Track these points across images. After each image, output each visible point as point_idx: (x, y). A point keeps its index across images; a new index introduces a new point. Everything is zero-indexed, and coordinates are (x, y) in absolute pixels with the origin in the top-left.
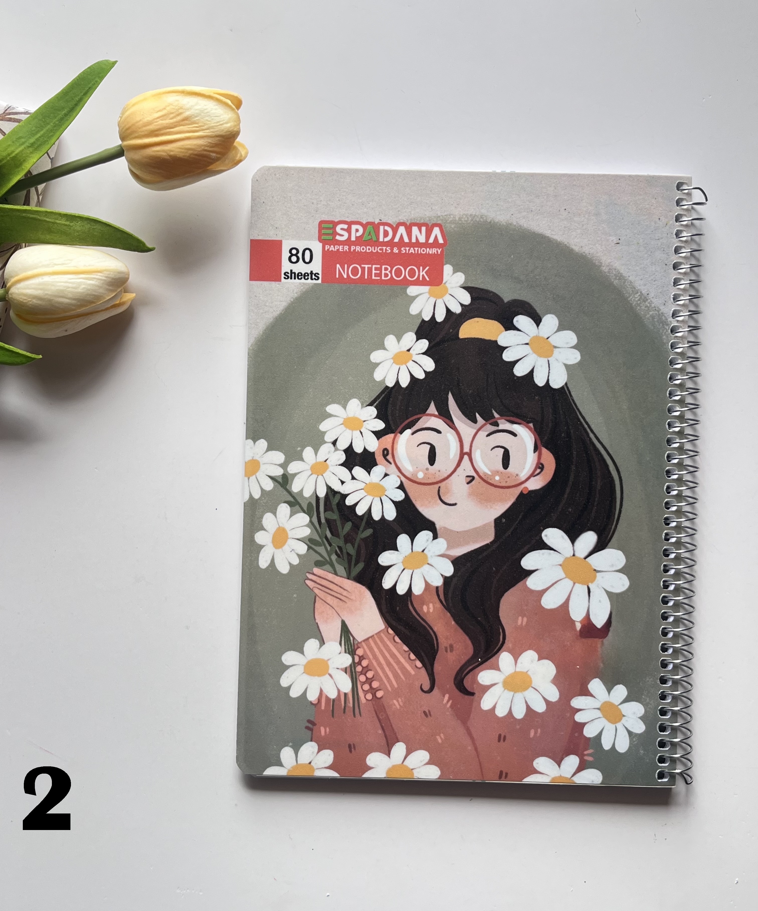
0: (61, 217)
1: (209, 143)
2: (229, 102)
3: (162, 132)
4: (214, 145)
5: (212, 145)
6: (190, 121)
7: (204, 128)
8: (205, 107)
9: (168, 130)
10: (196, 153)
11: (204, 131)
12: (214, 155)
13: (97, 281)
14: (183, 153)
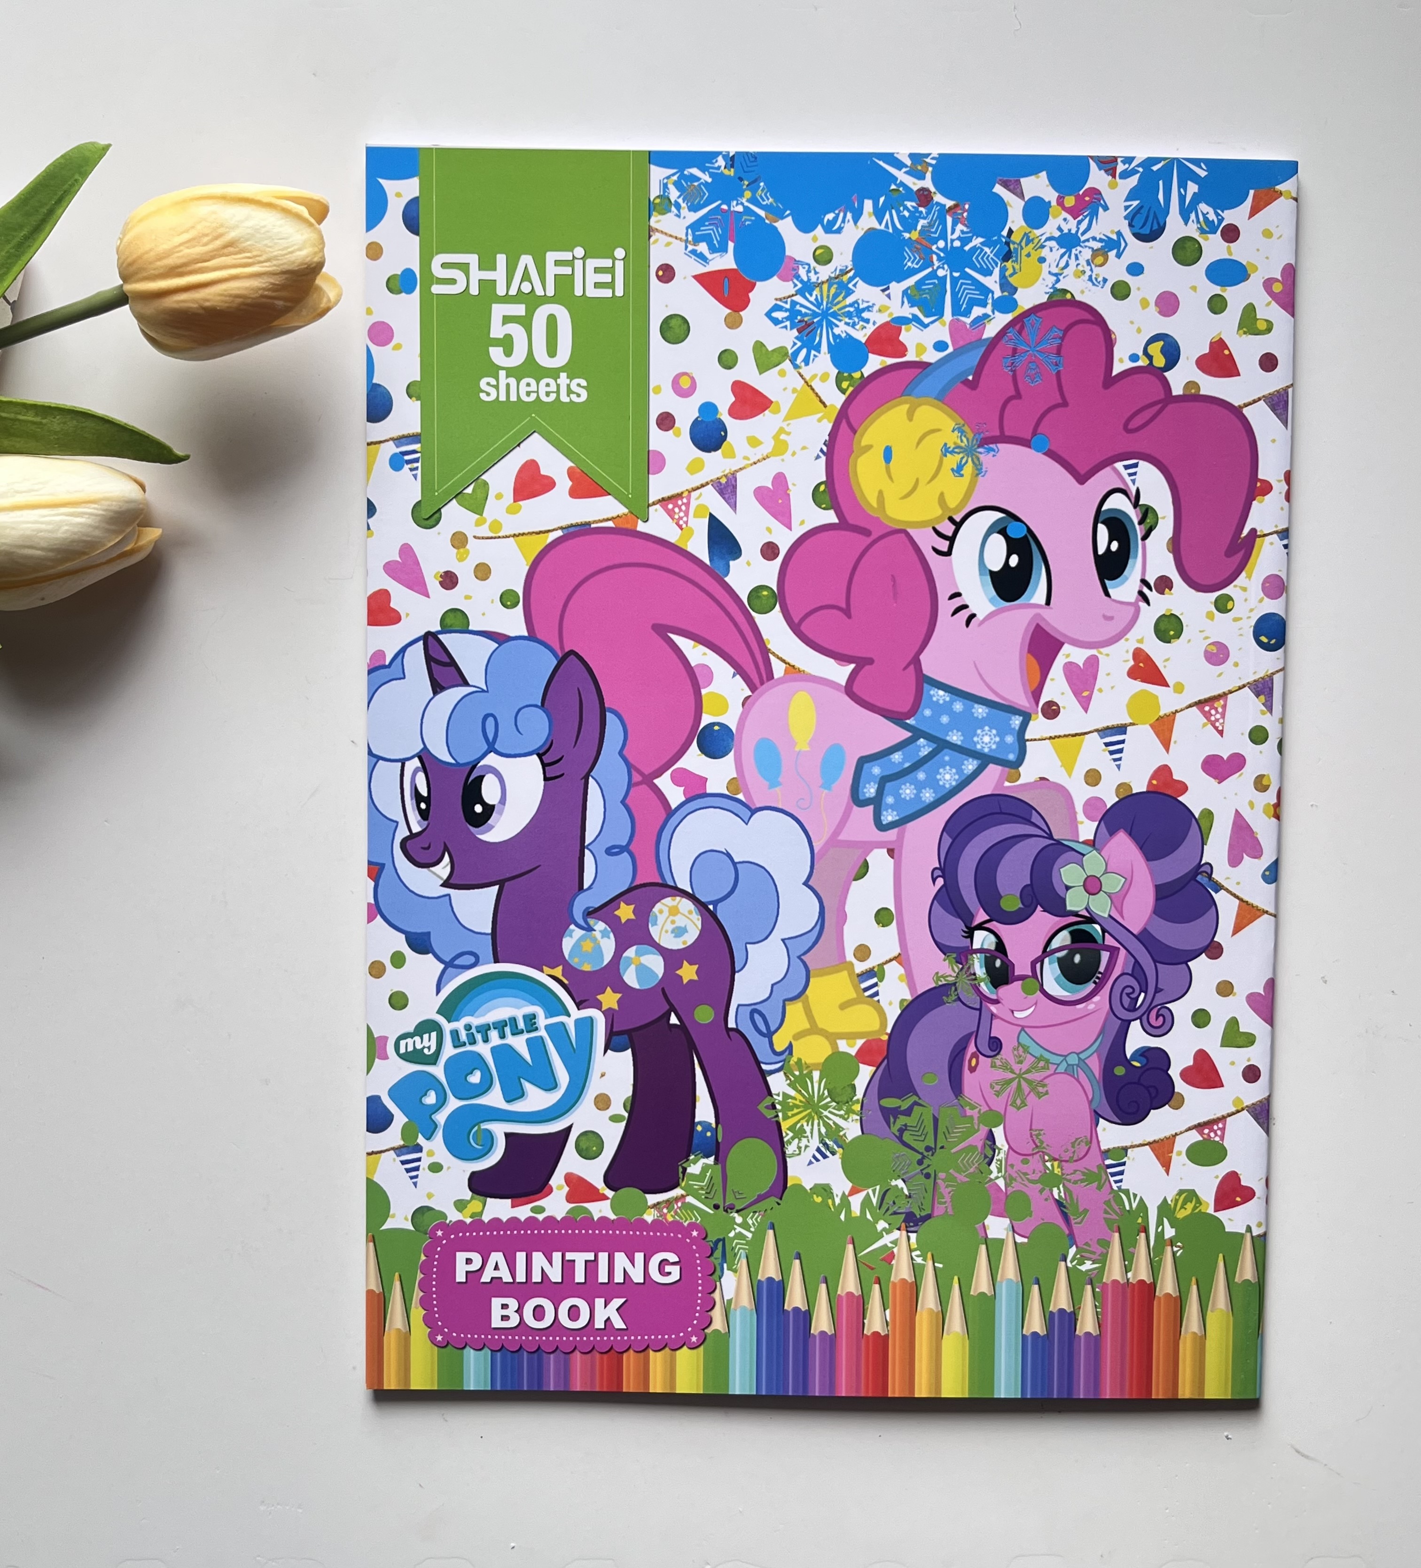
1: (271, 283)
2: (303, 211)
3: (189, 268)
4: (279, 287)
5: (276, 287)
6: (238, 247)
7: (261, 259)
8: (262, 223)
9: (200, 265)
10: (249, 301)
11: (262, 265)
13: (89, 518)
14: (226, 302)
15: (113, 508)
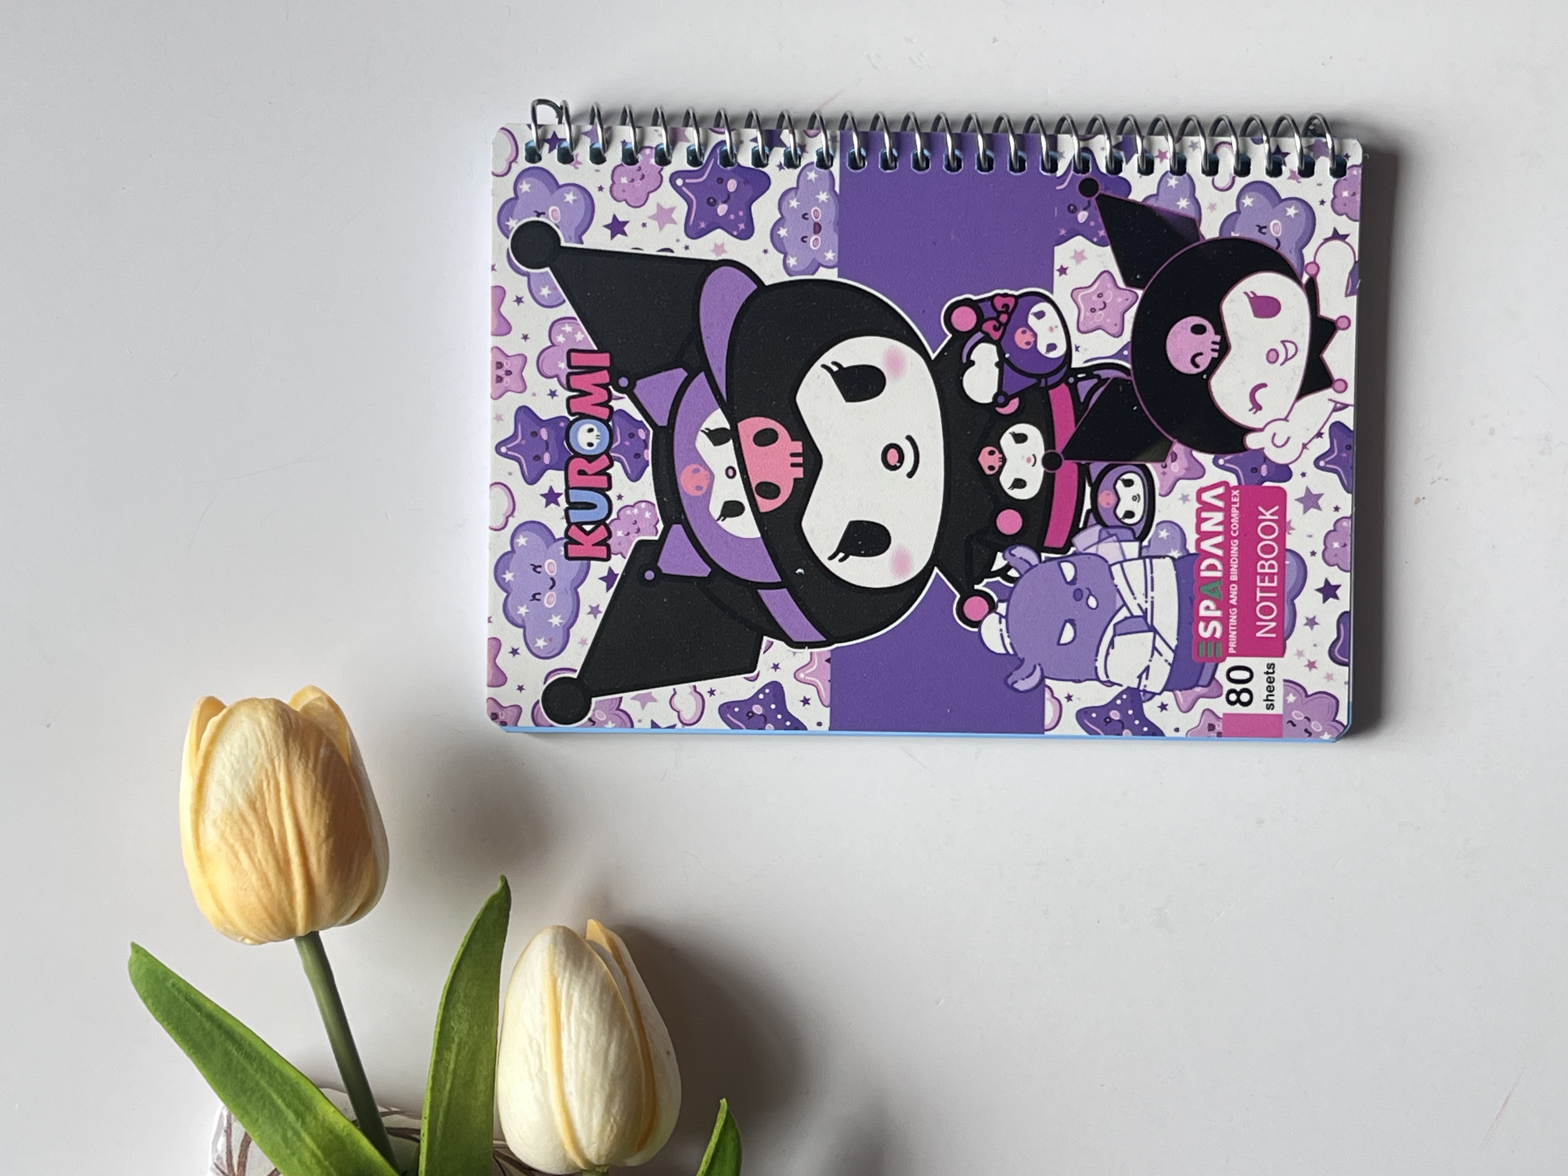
0: (441, 1060)
1: (300, 759)
2: (215, 721)
3: (280, 852)
4: (304, 751)
5: (304, 755)
6: (256, 797)
7: (270, 770)
8: (228, 765)
9: (276, 840)
10: (320, 786)
11: (277, 768)
12: (322, 753)
13: (574, 989)
14: (321, 812)
15: (562, 961)
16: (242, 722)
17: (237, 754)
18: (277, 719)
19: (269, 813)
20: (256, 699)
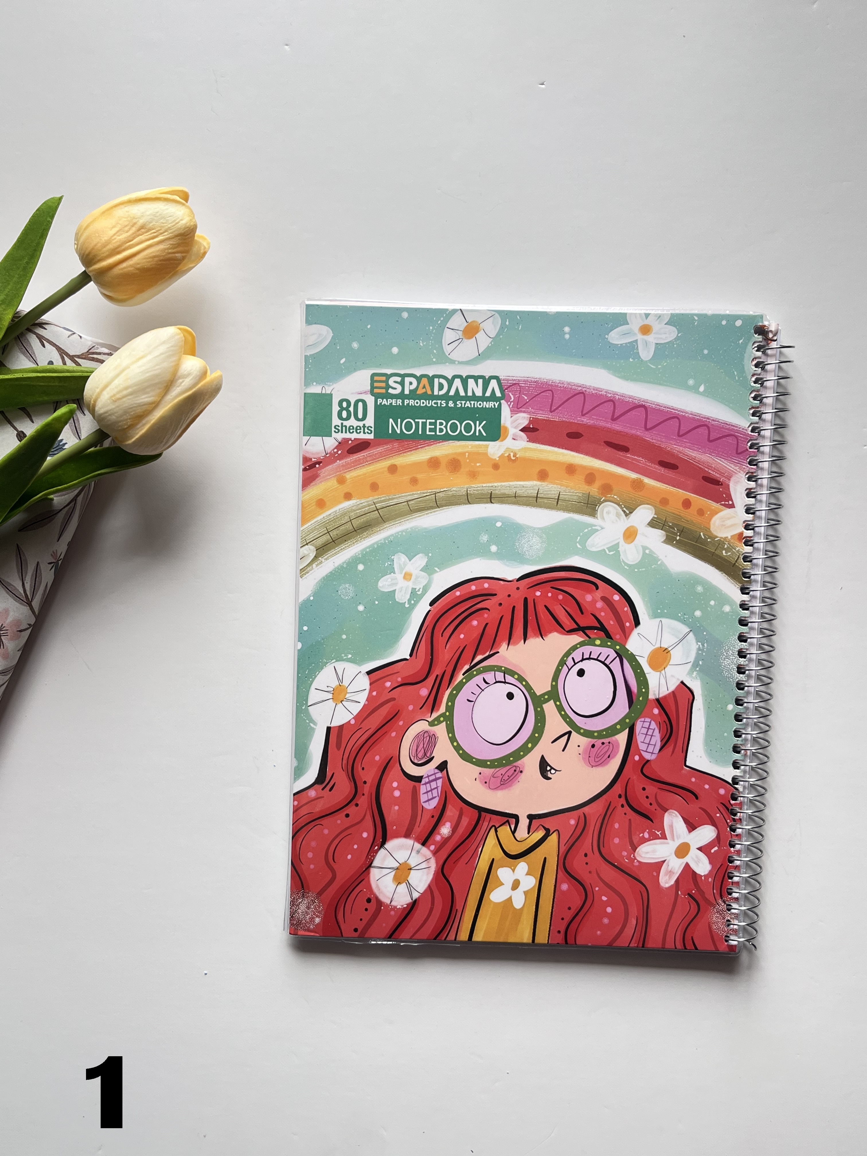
1: (171, 244)
2: (178, 198)
3: (123, 248)
4: (176, 246)
5: (174, 246)
6: (146, 228)
7: (161, 231)
8: (156, 210)
9: (128, 244)
10: (162, 258)
11: (163, 235)
12: (178, 255)
14: (149, 263)
16: (180, 211)
17: (164, 213)
18: (188, 227)
19: (140, 237)
20: (194, 216)
